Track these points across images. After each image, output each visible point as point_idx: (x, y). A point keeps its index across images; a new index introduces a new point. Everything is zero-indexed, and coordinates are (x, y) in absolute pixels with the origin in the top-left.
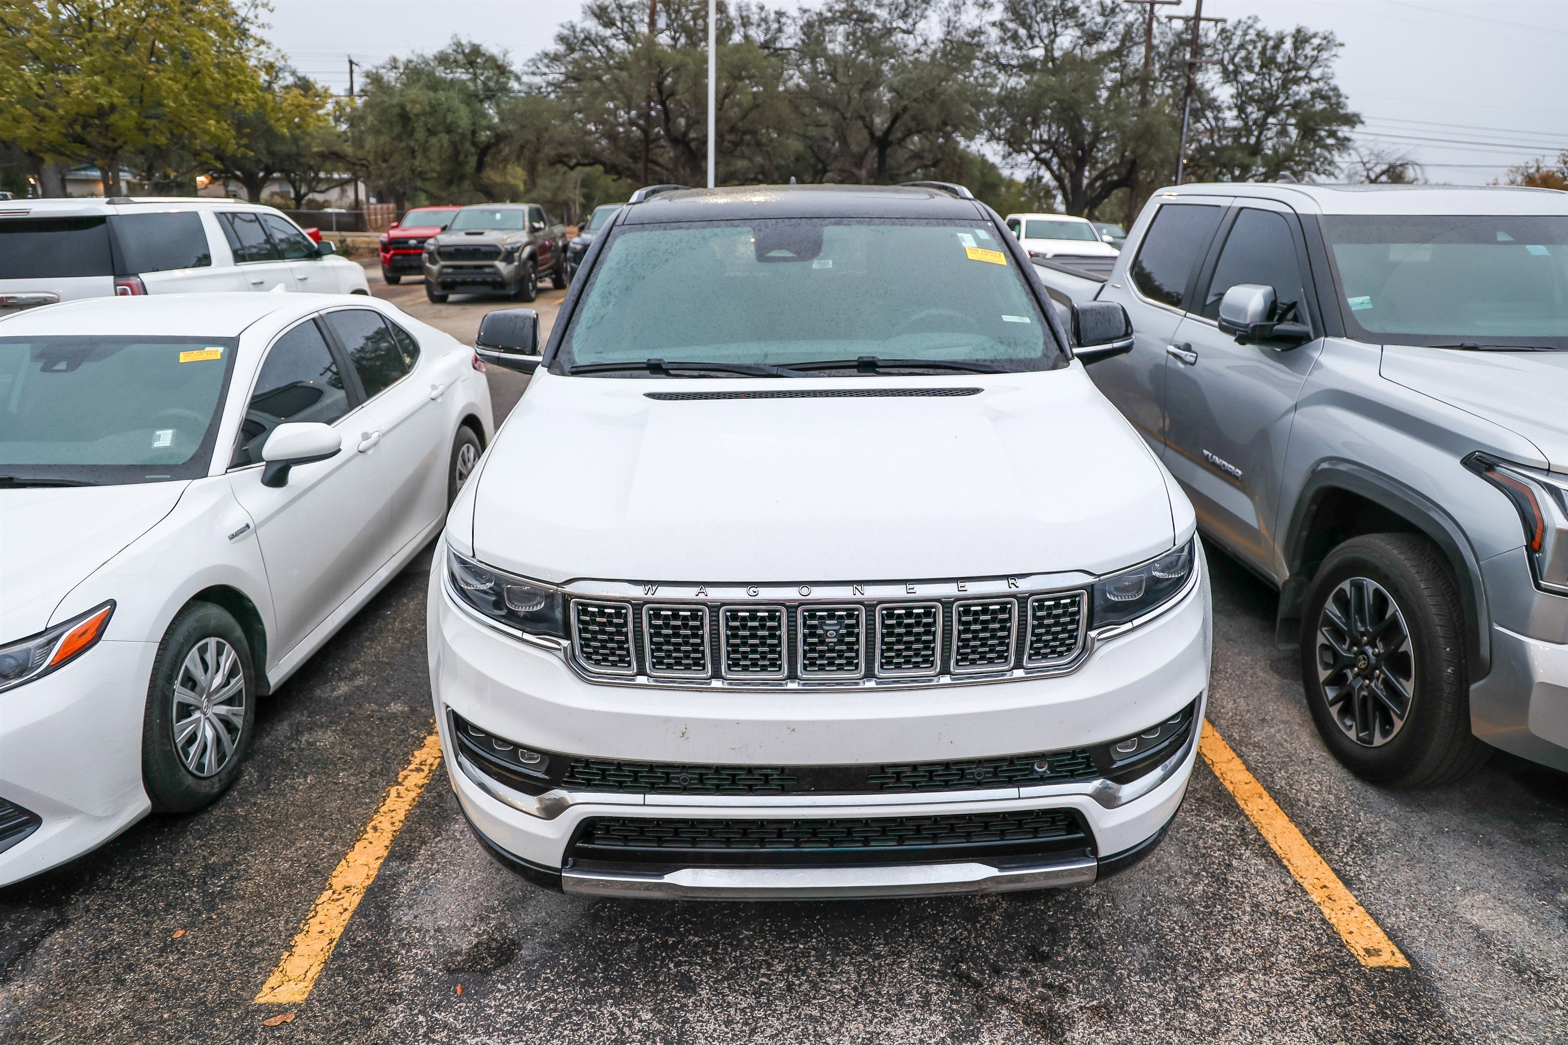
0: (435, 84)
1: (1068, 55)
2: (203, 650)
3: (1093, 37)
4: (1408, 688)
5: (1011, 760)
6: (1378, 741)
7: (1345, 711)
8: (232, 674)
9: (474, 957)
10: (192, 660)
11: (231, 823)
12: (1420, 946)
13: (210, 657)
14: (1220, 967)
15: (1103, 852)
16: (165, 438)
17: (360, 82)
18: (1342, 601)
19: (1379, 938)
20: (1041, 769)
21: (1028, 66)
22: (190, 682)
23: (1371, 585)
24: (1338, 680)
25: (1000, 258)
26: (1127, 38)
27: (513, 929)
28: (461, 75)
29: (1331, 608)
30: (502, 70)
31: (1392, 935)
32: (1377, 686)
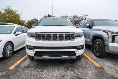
0: (33, 21)
1: (77, 20)
2: (9, 46)
3: (79, 19)
4: (101, 49)
5: (69, 47)
6: (99, 54)
7: (97, 53)
8: (11, 49)
9: (27, 67)
10: (8, 46)
11: (9, 59)
12: (103, 66)
13: (9, 47)
14: (87, 67)
15: (77, 55)
16: (8, 32)
17: (28, 21)
18: (96, 45)
19: (99, 66)
20: (71, 48)
21: (74, 21)
22: (7, 48)
23: (97, 42)
24: (96, 51)
25: (70, 21)
26: (81, 19)
27: (30, 65)
28: (35, 21)
29: (95, 45)
30: (38, 20)
31: (100, 66)
32: (99, 50)
